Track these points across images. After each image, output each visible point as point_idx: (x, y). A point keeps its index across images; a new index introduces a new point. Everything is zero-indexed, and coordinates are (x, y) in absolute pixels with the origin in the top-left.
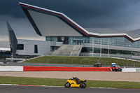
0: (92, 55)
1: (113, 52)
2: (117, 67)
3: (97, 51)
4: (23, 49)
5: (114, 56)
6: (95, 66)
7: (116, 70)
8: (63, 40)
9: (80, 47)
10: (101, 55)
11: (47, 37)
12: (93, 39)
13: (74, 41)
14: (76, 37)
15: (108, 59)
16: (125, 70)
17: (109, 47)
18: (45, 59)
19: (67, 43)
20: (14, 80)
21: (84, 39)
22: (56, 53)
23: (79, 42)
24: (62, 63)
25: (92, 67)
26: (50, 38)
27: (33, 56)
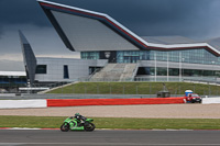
0: (154, 78)
1: (188, 73)
2: (195, 96)
3: (162, 72)
4: (45, 72)
5: (189, 80)
6: (159, 95)
7: (193, 101)
8: (107, 56)
9: (135, 66)
10: (168, 79)
11: (82, 53)
12: (155, 54)
13: (126, 58)
14: (128, 51)
15: (179, 84)
16: (206, 100)
17: (180, 66)
18: (80, 88)
19: (115, 62)
20: (32, 121)
21: (142, 54)
22: (97, 77)
23: (132, 59)
24: (108, 92)
25: (154, 97)
26: (87, 54)
27: (62, 83)
